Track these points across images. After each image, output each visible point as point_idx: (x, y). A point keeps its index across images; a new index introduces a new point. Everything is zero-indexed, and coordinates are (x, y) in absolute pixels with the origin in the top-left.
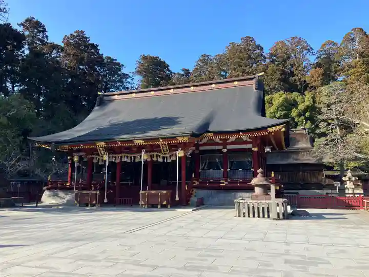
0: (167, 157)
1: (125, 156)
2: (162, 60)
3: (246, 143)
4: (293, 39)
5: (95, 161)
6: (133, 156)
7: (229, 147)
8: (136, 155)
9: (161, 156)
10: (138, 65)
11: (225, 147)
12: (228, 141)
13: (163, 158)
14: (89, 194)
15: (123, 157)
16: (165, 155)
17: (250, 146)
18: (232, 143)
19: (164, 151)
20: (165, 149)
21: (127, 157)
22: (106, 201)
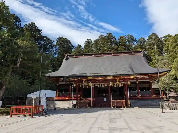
0: (118, 85)
1: (97, 84)
2: (68, 40)
3: (147, 79)
4: (128, 35)
5: (81, 86)
6: (101, 84)
7: (139, 81)
8: (103, 84)
9: (116, 84)
10: (57, 41)
11: (137, 81)
12: (138, 78)
13: (116, 85)
14: (84, 102)
15: (96, 84)
16: (117, 84)
17: (149, 80)
18: (141, 79)
19: (117, 82)
20: (117, 81)
21: (98, 85)
22: (92, 105)
